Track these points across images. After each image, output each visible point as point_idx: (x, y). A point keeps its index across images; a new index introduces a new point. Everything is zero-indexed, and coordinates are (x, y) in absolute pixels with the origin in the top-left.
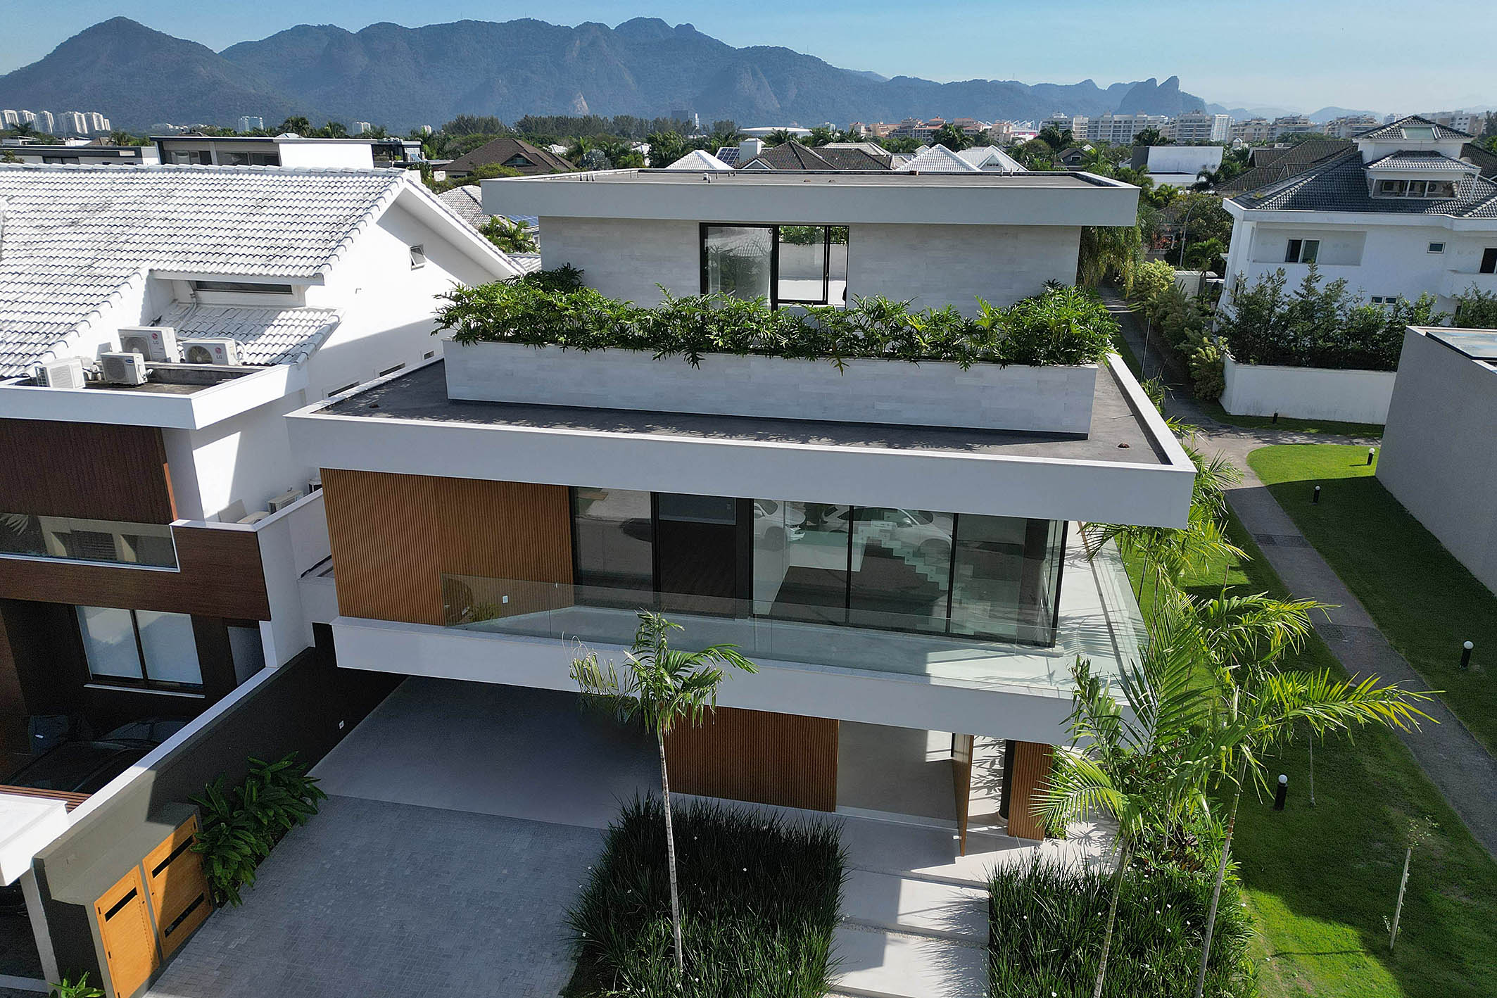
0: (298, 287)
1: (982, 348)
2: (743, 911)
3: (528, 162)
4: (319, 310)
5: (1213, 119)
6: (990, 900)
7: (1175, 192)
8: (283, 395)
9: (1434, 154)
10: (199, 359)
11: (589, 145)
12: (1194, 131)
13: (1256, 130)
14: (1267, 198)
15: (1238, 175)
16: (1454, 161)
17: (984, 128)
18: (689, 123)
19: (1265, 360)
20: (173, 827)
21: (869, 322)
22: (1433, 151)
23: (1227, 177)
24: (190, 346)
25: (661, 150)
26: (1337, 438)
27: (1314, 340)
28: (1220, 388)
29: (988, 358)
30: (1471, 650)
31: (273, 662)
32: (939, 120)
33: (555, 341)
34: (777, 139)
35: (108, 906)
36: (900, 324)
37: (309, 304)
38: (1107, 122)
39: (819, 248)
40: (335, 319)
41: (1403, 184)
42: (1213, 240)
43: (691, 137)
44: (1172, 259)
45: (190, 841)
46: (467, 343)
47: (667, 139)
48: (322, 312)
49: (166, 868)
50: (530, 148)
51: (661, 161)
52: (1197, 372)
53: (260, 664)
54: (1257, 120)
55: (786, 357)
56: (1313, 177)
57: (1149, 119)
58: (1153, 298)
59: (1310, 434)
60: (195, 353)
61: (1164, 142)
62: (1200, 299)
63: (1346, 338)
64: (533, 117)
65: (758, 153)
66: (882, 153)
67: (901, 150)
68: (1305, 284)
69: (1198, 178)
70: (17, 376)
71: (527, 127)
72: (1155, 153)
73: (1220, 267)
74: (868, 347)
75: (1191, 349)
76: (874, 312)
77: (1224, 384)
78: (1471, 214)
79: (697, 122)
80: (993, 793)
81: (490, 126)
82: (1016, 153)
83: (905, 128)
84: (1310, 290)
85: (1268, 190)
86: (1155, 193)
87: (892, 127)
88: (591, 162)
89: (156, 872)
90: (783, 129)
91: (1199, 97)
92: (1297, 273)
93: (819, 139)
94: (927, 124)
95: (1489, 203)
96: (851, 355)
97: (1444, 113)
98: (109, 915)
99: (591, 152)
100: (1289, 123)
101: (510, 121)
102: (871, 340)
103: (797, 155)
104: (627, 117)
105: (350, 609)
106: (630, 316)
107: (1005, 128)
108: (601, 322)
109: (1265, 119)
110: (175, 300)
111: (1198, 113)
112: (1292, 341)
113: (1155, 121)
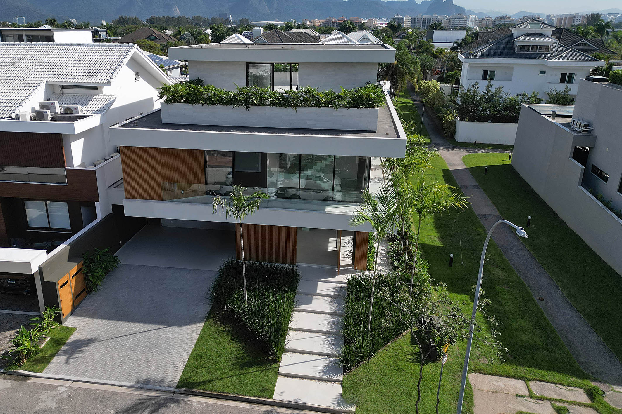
0: (100, 87)
1: (342, 104)
2: (265, 287)
3: (156, 38)
4: (108, 95)
5: (468, 17)
6: (347, 287)
7: (443, 51)
8: (99, 124)
9: (541, 35)
10: (68, 112)
11: (184, 30)
12: (459, 23)
13: (487, 22)
14: (474, 53)
15: (470, 43)
16: (549, 37)
17: (364, 21)
18: (228, 19)
19: (472, 120)
20: (77, 263)
21: (305, 95)
22: (540, 33)
23: (466, 44)
24: (65, 108)
25: (216, 33)
26: (499, 150)
27: (490, 111)
28: (454, 132)
29: (344, 106)
30: (530, 219)
31: (100, 217)
32: (343, 18)
33: (199, 103)
34: (269, 27)
35: (61, 284)
36: (315, 95)
37: (104, 93)
38: (419, 19)
39: (288, 74)
40: (114, 98)
41: (529, 46)
42: (456, 71)
43: (229, 26)
44: (441, 80)
45: (81, 269)
46: (169, 103)
47: (219, 27)
48: (109, 96)
49: (75, 276)
50: (157, 32)
51: (218, 38)
52: (445, 125)
53: (95, 218)
54: (488, 18)
55: (278, 107)
56: (493, 44)
57: (439, 17)
58: (430, 96)
59: (489, 149)
60: (67, 110)
61: (442, 29)
62: (451, 96)
63: (503, 110)
64: (155, 16)
65: (261, 33)
66: (316, 34)
67: (325, 32)
68: (486, 88)
69: (453, 45)
70: (7, 117)
71: (152, 21)
72: (437, 34)
73: (458, 82)
74: (305, 103)
75: (443, 116)
76: (306, 91)
77: (456, 130)
78: (554, 59)
79: (231, 19)
80: (350, 259)
81: (135, 21)
82: (376, 33)
83: (328, 21)
84: (489, 91)
85: (475, 50)
86: (435, 51)
87: (321, 21)
88: (185, 38)
89: (73, 277)
90: (272, 22)
91: (462, 7)
92: (483, 84)
93: (288, 27)
94: (337, 20)
95: (562, 54)
96: (299, 106)
97: (570, 14)
98: (61, 287)
99: (184, 34)
100: (501, 19)
101: (144, 19)
102: (306, 101)
103: (278, 35)
104: (199, 17)
105: (129, 196)
106: (225, 94)
107: (373, 21)
108: (215, 96)
109: (491, 17)
110: (54, 92)
111: (461, 14)
112: (481, 111)
113: (441, 19)
